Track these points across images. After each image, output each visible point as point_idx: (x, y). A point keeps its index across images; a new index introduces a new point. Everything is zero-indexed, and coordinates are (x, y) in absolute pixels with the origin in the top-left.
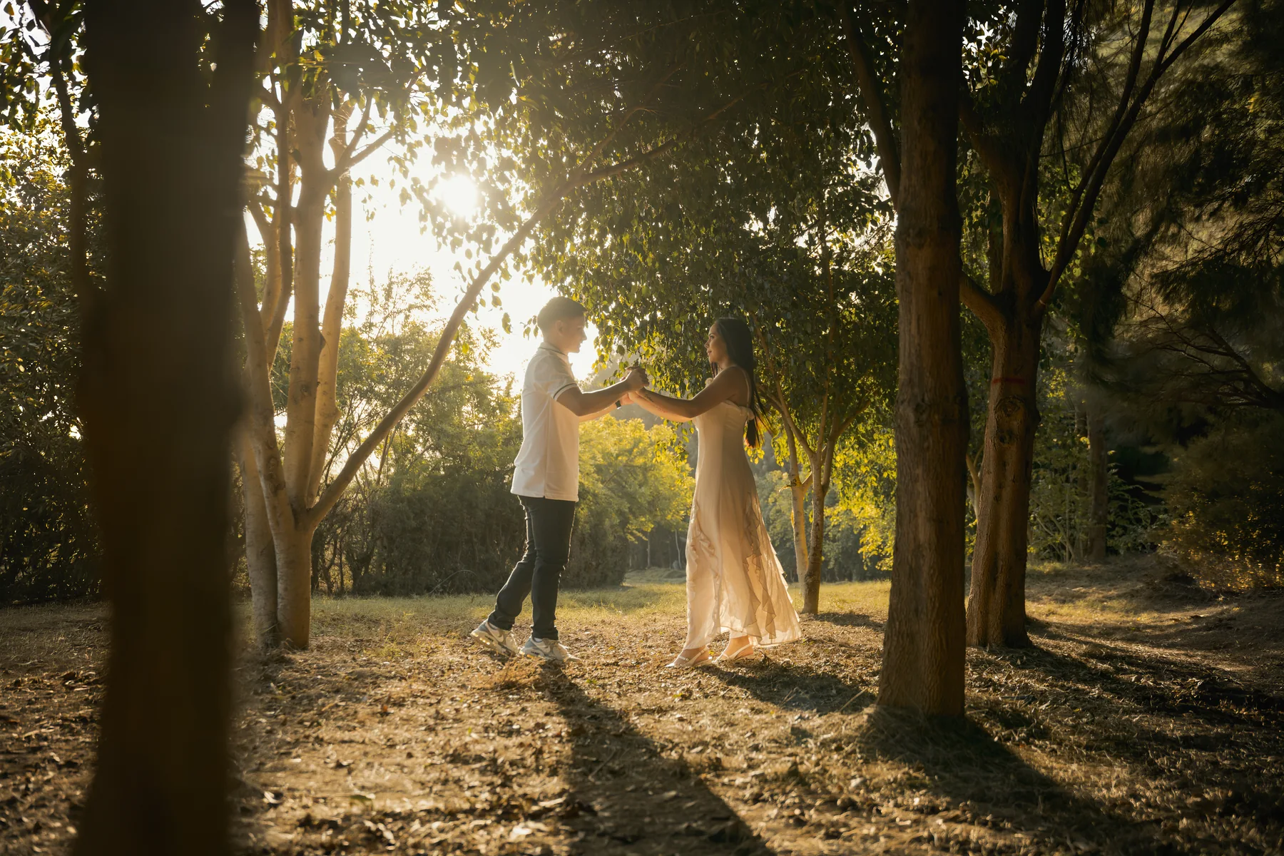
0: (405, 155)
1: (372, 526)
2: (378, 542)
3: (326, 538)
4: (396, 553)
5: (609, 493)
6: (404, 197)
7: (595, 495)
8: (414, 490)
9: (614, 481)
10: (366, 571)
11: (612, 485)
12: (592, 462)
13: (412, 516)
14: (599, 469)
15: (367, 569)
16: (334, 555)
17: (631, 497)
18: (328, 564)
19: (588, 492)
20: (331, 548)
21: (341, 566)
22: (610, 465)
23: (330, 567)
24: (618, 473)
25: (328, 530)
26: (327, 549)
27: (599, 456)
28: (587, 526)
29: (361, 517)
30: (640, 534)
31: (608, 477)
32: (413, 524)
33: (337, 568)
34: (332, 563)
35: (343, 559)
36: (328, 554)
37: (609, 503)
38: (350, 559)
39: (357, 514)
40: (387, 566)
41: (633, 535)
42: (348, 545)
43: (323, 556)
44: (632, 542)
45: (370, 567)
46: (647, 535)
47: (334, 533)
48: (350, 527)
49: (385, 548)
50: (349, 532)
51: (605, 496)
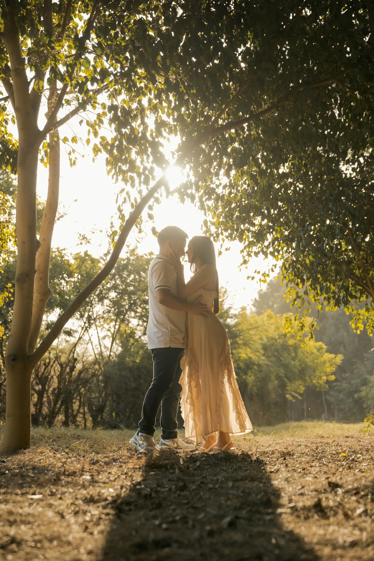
0: (95, 121)
1: (105, 387)
2: (110, 398)
3: (74, 394)
4: (122, 405)
5: (269, 363)
6: (96, 150)
7: (259, 365)
8: (134, 362)
9: (275, 356)
10: (102, 418)
11: (273, 359)
12: (260, 342)
13: (132, 379)
14: (265, 348)
15: (102, 416)
16: (80, 407)
17: (286, 367)
18: (75, 413)
19: (254, 364)
20: (78, 403)
21: (84, 414)
22: (272, 345)
23: (76, 415)
24: (277, 350)
25: (75, 389)
26: (75, 403)
27: (264, 338)
28: (255, 388)
29: (98, 380)
30: (295, 394)
31: (270, 354)
32: (134, 385)
33: (81, 416)
34: (78, 412)
35: (86, 409)
36: (76, 406)
37: (270, 372)
38: (90, 410)
39: (95, 379)
40: (116, 414)
41: (290, 394)
42: (89, 399)
43: (72, 407)
44: (291, 400)
45: (104, 414)
46: (300, 395)
47: (79, 391)
48: (90, 387)
49: (114, 401)
50: (89, 390)
51: (268, 366)
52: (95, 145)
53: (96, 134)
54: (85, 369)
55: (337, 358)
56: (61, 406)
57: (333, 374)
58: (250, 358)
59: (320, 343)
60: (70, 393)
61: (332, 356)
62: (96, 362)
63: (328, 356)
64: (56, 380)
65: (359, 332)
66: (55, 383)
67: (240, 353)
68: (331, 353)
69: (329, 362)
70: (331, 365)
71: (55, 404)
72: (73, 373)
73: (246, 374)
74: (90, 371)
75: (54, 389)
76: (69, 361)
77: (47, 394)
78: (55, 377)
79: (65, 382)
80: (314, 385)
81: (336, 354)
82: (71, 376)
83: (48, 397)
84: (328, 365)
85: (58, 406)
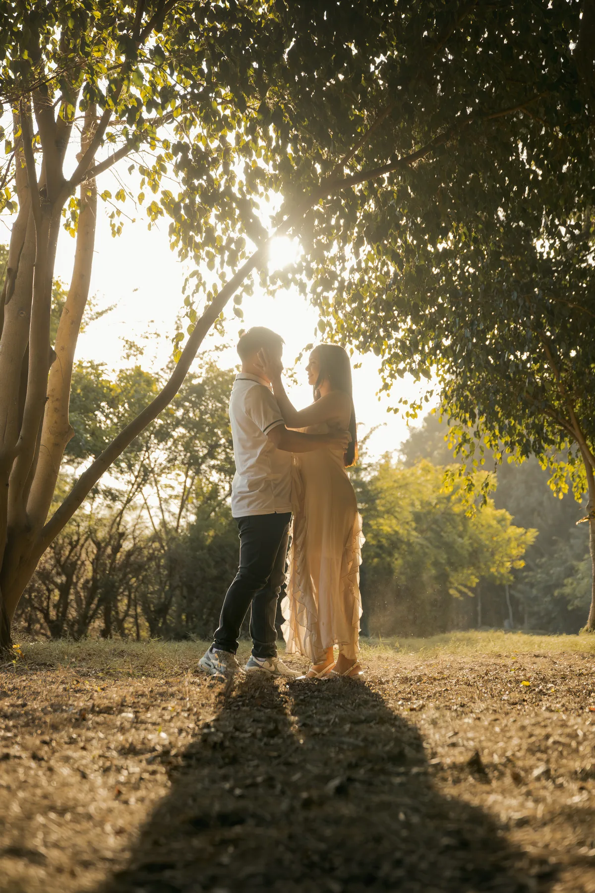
1: (170, 576)
2: (177, 592)
3: (119, 588)
4: (196, 603)
5: (425, 543)
7: (409, 544)
9: (432, 530)
10: (164, 623)
11: (429, 534)
12: (410, 509)
13: (213, 563)
14: (418, 518)
15: (165, 619)
16: (129, 606)
17: (449, 547)
18: (121, 616)
19: (402, 542)
20: (126, 601)
21: (136, 617)
22: (429, 513)
23: (123, 620)
24: (435, 522)
25: (121, 580)
26: (121, 601)
27: (417, 503)
28: (403, 578)
29: (158, 566)
30: (465, 590)
31: (425, 527)
32: (214, 572)
33: (132, 620)
34: (126, 614)
35: (139, 610)
36: (122, 605)
37: (425, 554)
38: (146, 610)
39: (154, 563)
40: (187, 617)
41: (456, 589)
42: (144, 596)
43: (116, 607)
44: (457, 599)
45: (168, 617)
46: (471, 589)
47: (127, 583)
48: (145, 577)
49: (185, 597)
50: (145, 581)
51: (422, 546)
52: (154, 203)
53: (155, 187)
54: (137, 549)
55: (529, 534)
56: (98, 606)
57: (522, 558)
58: (396, 533)
59: (503, 511)
60: (113, 586)
61: (521, 530)
62: (156, 537)
63: (514, 531)
64: (89, 567)
66: (88, 572)
67: (381, 525)
68: (519, 526)
69: (516, 539)
70: (518, 545)
71: (89, 603)
72: (118, 555)
73: (391, 554)
74: (146, 552)
75: (87, 581)
76: (111, 537)
77: (75, 588)
78: (87, 563)
79: (105, 570)
80: (492, 575)
81: (527, 527)
82: (114, 560)
83: (77, 593)
84: (513, 544)
85: (93, 606)
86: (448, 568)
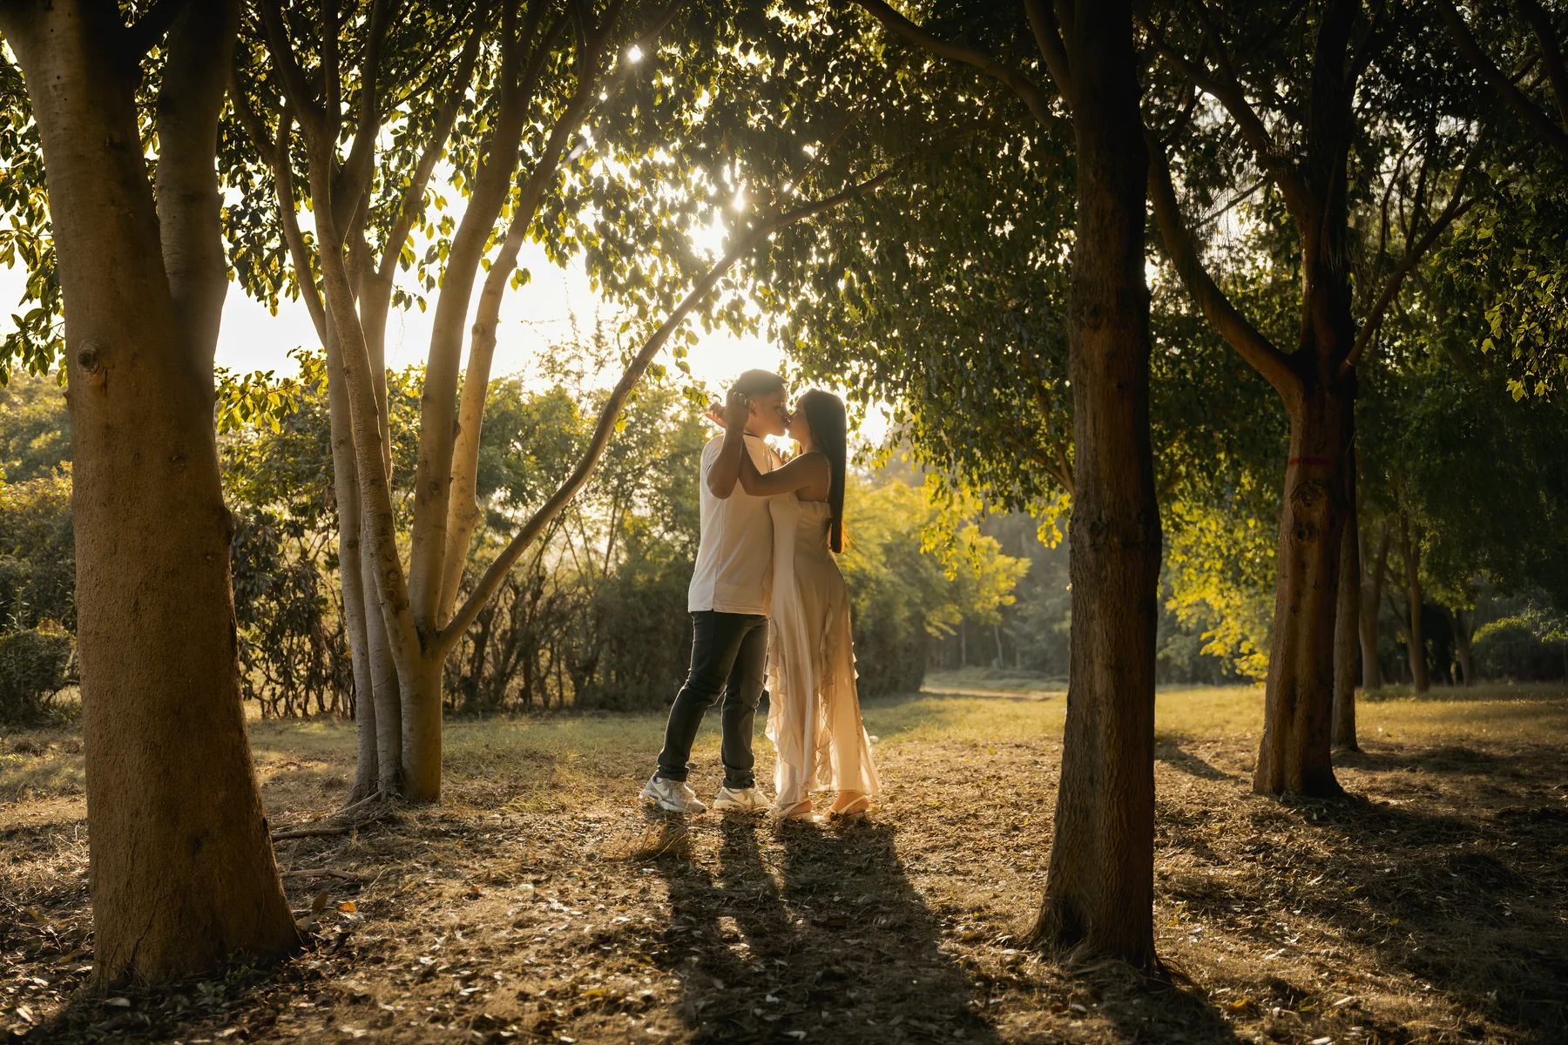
1: (597, 626)
2: (606, 646)
3: (540, 641)
4: (627, 659)
5: (896, 579)
7: (878, 582)
8: (651, 581)
9: (906, 564)
10: (591, 681)
11: (903, 568)
12: (878, 541)
13: (646, 612)
14: (888, 549)
15: (592, 678)
16: (551, 662)
17: (925, 584)
18: (542, 674)
19: (870, 579)
20: (548, 654)
21: (559, 675)
22: (902, 544)
23: (545, 677)
25: (542, 632)
26: (542, 656)
27: (887, 534)
28: (870, 621)
29: (584, 615)
30: (945, 627)
31: (897, 559)
32: (648, 622)
33: (554, 677)
34: (548, 671)
35: (562, 666)
36: (544, 661)
37: (897, 592)
38: (570, 666)
39: (579, 612)
40: (617, 674)
41: (936, 627)
42: (568, 650)
43: (538, 663)
44: (937, 638)
45: (596, 676)
46: (953, 627)
47: (549, 635)
48: (569, 628)
49: (614, 651)
50: (569, 633)
51: (893, 583)
54: (560, 595)
55: (1020, 564)
56: (517, 662)
57: (1011, 593)
58: (863, 570)
59: (990, 538)
60: (533, 639)
61: (1011, 560)
62: (582, 580)
63: (1004, 561)
64: (508, 617)
65: (1054, 545)
66: (506, 622)
67: (844, 560)
68: (1009, 555)
69: (1005, 570)
70: (1008, 578)
71: (507, 659)
72: (539, 602)
73: (856, 594)
74: (570, 598)
75: (505, 632)
76: (530, 581)
77: (492, 640)
78: (505, 610)
79: (524, 619)
80: (978, 614)
81: (1019, 555)
82: (534, 608)
83: (494, 645)
84: (1002, 577)
85: (512, 660)
86: (923, 610)
